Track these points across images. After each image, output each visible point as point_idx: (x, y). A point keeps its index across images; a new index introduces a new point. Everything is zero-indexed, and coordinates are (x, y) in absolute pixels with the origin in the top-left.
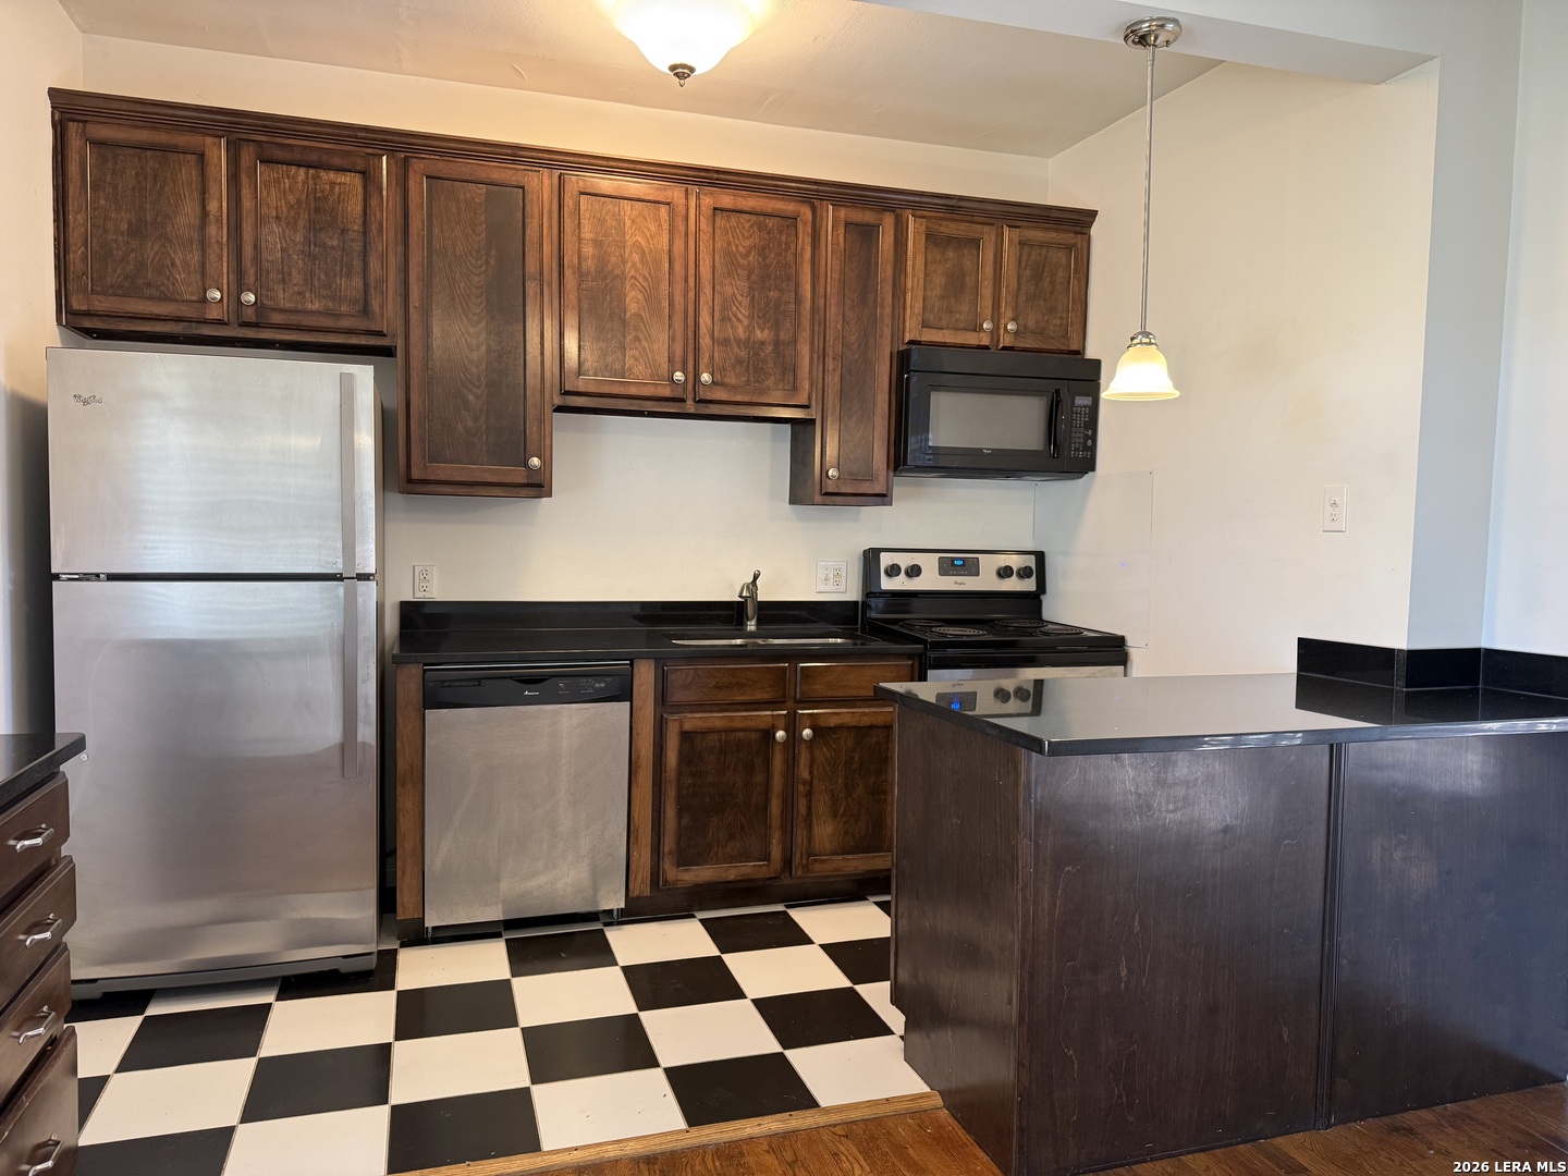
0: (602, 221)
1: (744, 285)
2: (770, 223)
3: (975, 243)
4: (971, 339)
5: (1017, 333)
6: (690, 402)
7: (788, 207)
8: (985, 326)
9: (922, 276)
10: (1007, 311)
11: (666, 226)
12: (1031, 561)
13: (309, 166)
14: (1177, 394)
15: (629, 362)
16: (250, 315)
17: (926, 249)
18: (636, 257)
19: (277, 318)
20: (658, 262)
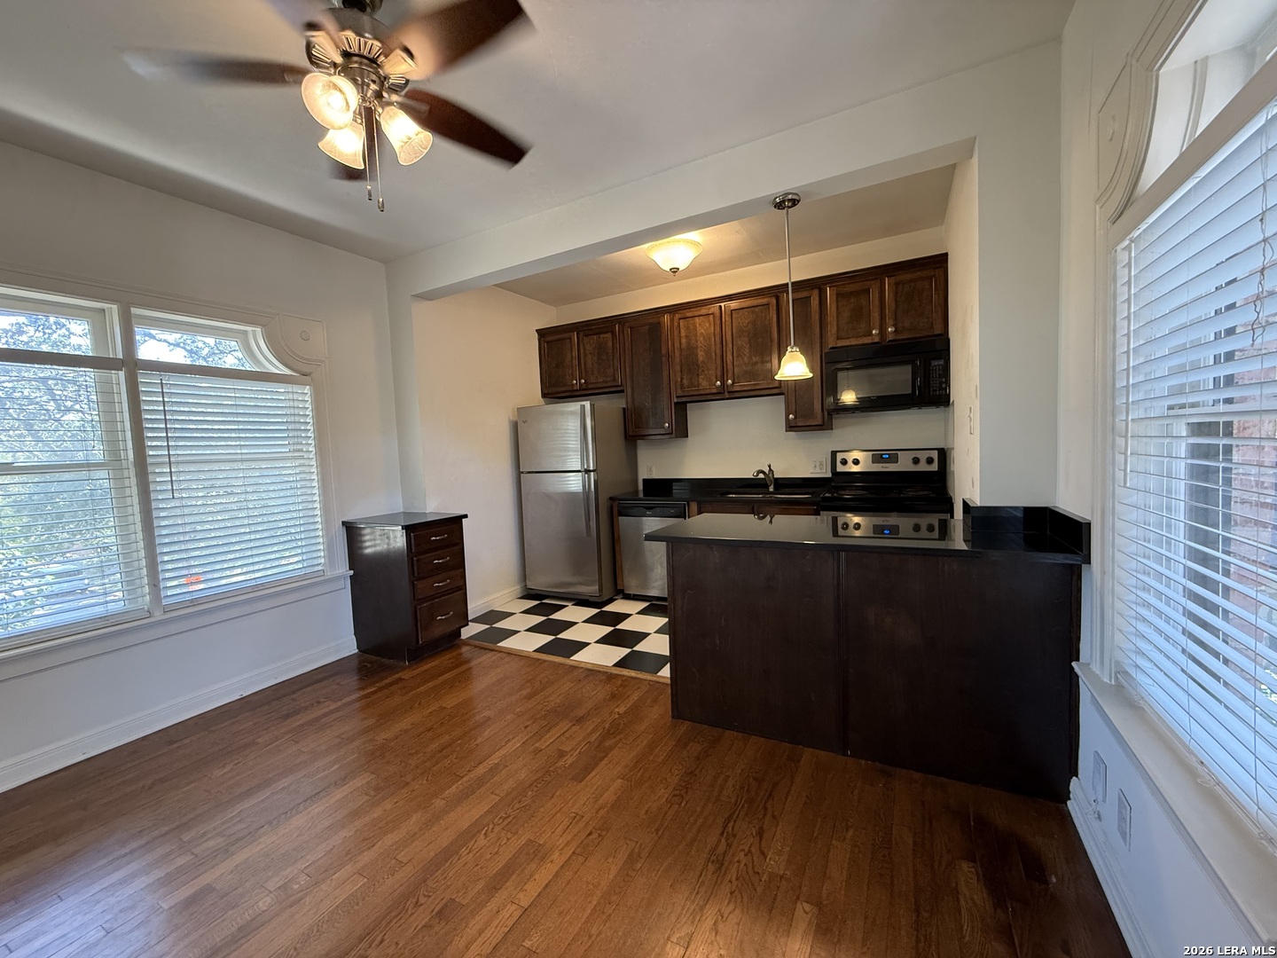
0: (688, 328)
1: (746, 339)
2: (757, 309)
3: (867, 291)
4: (867, 340)
5: (896, 331)
6: (726, 393)
7: (764, 301)
8: (874, 332)
9: (835, 314)
10: (889, 321)
11: (712, 323)
12: (935, 455)
13: (596, 334)
14: (811, 375)
15: (701, 380)
16: (584, 386)
17: (837, 302)
18: (701, 339)
19: (591, 386)
20: (710, 339)
